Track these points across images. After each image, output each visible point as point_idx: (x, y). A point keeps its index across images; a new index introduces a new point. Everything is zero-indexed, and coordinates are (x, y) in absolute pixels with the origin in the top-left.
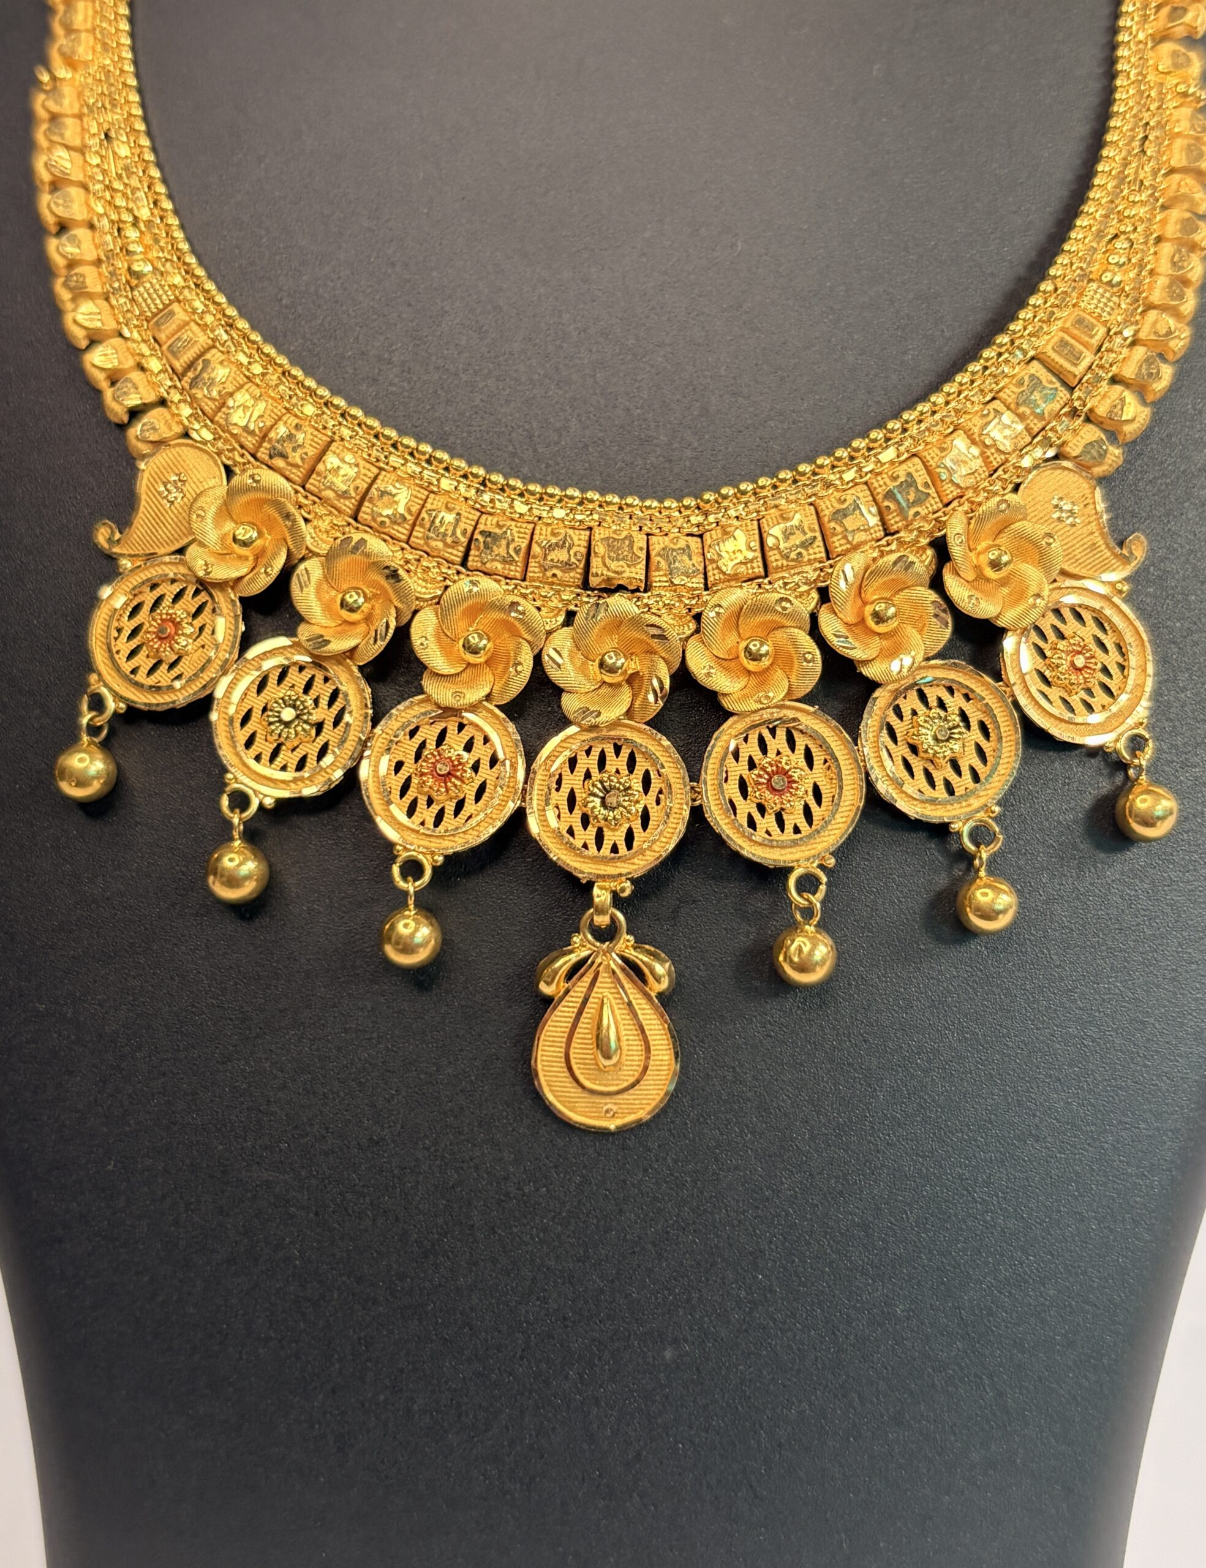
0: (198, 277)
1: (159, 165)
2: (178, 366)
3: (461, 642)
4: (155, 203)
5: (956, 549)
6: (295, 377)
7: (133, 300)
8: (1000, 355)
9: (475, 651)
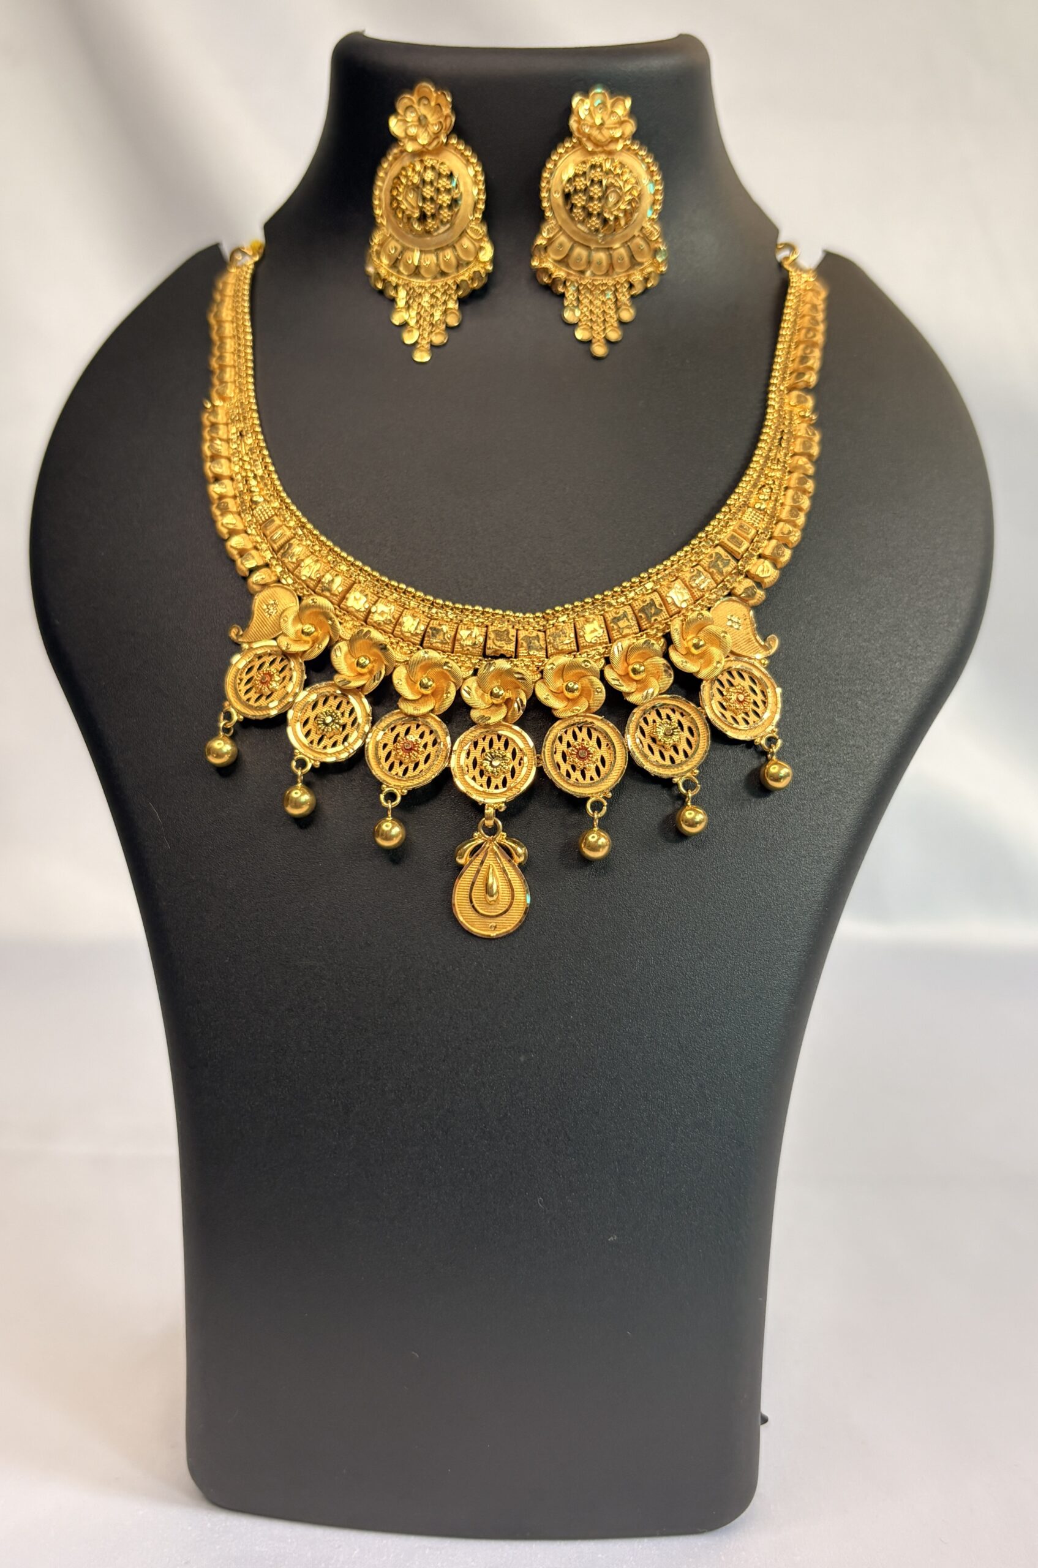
0: (287, 503)
1: (268, 448)
2: (276, 547)
3: (419, 683)
4: (266, 467)
5: (676, 637)
6: (336, 552)
7: (253, 515)
8: (700, 542)
9: (426, 687)
